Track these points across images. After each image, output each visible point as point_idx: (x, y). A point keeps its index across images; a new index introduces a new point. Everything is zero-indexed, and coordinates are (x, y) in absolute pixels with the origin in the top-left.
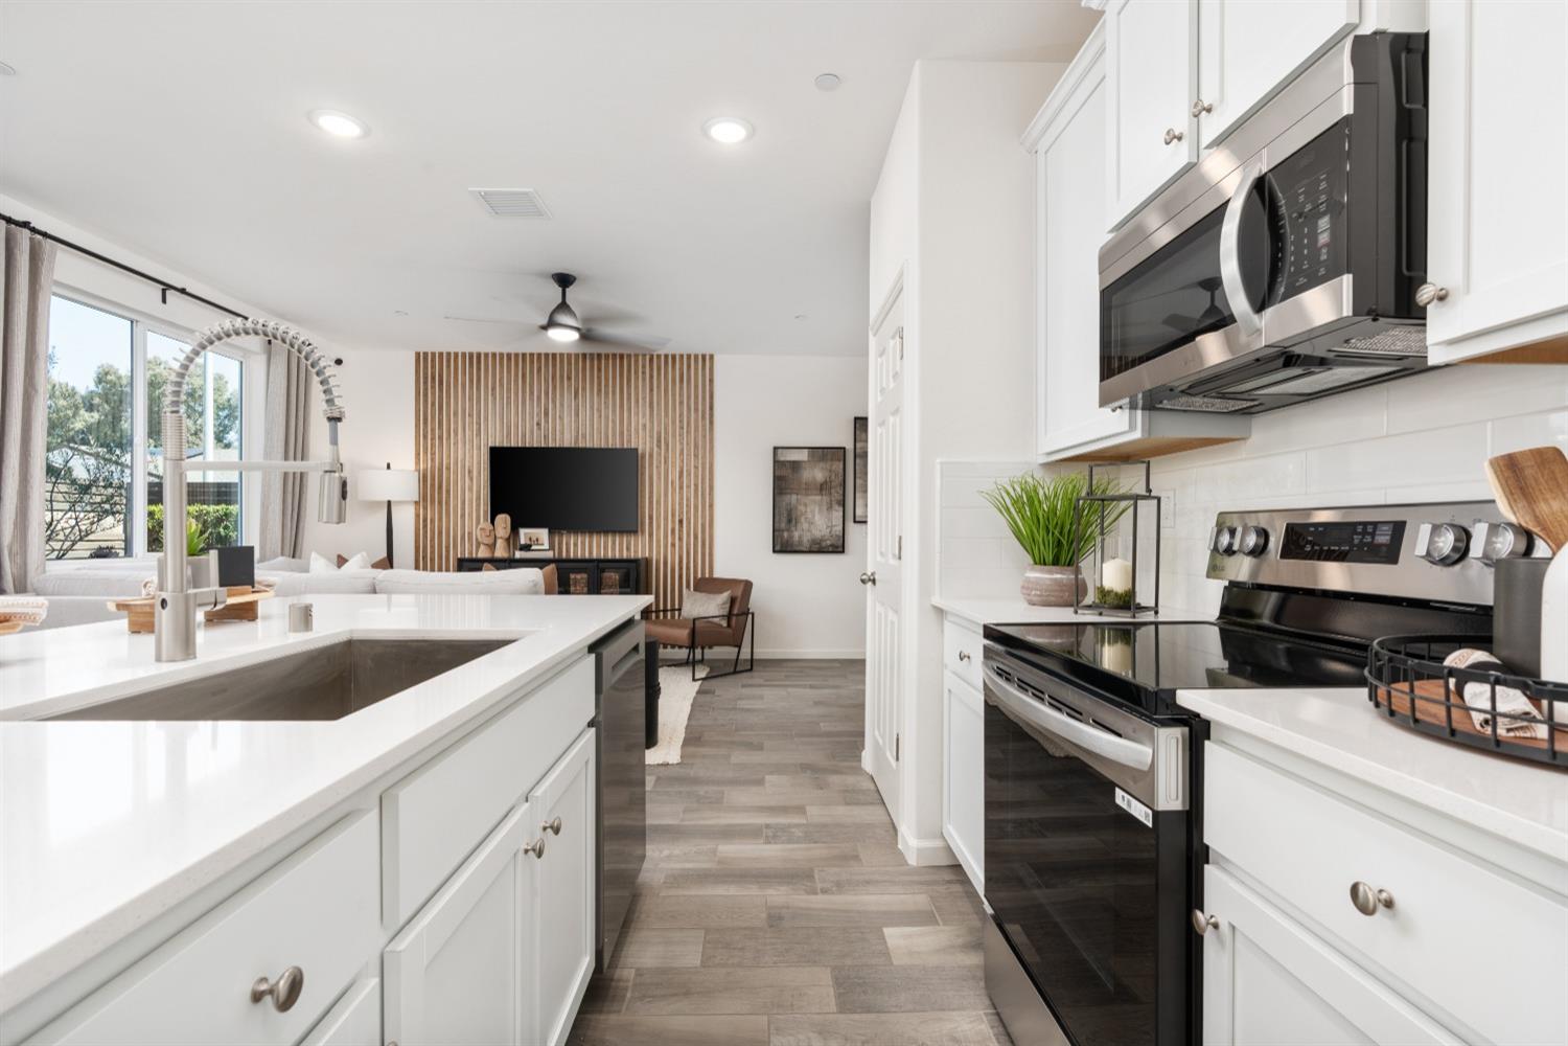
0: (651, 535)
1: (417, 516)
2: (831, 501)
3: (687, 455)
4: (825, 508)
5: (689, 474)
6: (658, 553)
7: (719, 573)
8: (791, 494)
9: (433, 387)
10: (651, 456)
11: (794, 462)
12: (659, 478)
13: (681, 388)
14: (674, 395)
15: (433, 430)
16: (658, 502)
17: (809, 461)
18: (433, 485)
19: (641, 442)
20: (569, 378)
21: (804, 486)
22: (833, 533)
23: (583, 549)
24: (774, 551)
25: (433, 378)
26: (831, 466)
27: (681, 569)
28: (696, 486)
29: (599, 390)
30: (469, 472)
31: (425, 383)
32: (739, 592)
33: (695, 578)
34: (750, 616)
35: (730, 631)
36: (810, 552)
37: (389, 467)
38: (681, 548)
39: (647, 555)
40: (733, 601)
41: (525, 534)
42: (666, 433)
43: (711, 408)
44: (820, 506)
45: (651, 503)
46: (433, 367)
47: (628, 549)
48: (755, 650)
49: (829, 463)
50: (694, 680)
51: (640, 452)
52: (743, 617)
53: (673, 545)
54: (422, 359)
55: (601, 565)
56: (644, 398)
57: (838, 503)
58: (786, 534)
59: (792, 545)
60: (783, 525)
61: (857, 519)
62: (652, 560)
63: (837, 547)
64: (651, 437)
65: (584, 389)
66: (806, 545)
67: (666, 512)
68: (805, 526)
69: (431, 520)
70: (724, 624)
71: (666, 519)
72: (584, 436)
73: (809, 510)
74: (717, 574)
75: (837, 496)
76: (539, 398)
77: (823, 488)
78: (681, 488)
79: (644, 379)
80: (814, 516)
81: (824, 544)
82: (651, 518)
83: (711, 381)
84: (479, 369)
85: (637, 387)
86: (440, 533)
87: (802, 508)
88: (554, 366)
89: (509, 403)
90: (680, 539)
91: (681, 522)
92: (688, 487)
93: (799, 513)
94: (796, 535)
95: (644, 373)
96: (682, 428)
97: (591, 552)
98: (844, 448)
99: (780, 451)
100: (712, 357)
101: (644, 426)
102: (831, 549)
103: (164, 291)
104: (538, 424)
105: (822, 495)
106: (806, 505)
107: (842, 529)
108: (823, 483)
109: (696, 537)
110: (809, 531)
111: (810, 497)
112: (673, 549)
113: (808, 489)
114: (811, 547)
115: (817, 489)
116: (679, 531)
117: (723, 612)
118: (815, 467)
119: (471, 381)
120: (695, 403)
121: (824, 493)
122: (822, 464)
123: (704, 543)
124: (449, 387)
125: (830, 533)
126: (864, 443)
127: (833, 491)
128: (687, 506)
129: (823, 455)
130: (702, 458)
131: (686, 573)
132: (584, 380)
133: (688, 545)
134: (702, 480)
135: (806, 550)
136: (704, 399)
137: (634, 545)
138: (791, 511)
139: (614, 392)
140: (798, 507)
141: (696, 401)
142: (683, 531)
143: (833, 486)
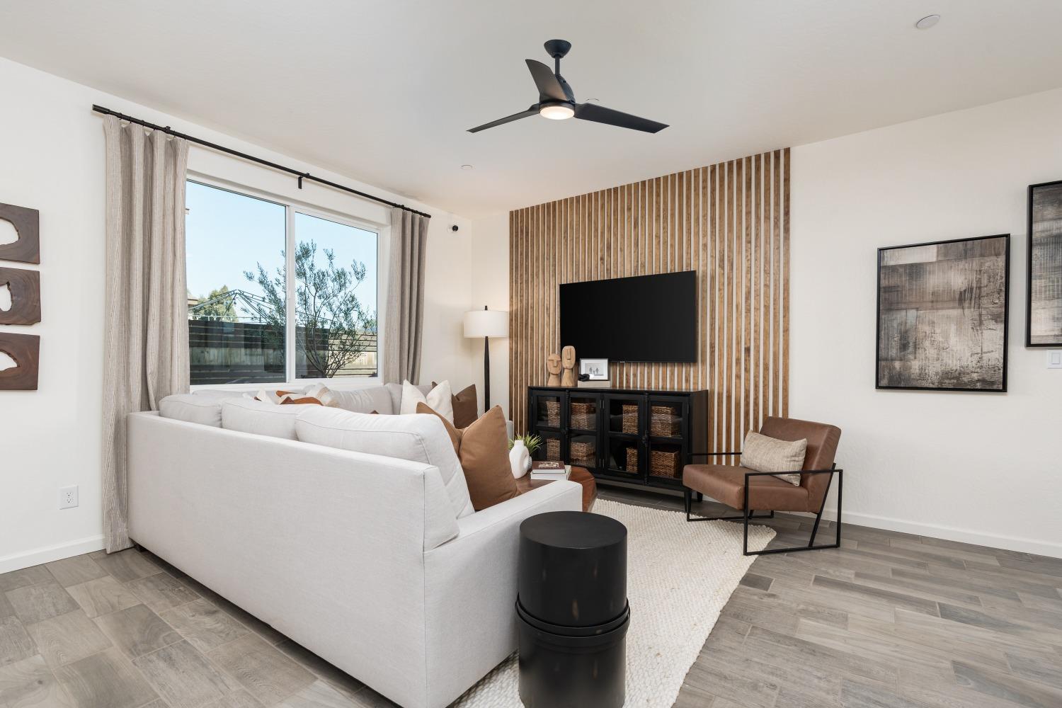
0: (712, 365)
1: (511, 349)
2: (980, 315)
3: (756, 273)
4: (968, 325)
5: (758, 295)
6: (721, 385)
7: (795, 414)
8: (906, 309)
9: (523, 238)
10: (713, 278)
11: (912, 265)
12: (722, 302)
13: (748, 196)
14: (739, 206)
15: (521, 275)
16: (721, 329)
17: (938, 262)
18: (522, 323)
19: (702, 264)
21: (929, 297)
23: (642, 380)
24: (878, 387)
25: (522, 231)
26: (981, 264)
27: (747, 404)
28: (767, 307)
29: (658, 216)
30: (547, 309)
31: (517, 236)
32: (820, 441)
33: (765, 415)
34: (836, 475)
35: (803, 492)
36: (940, 389)
37: (486, 308)
38: (747, 380)
39: (708, 388)
40: (809, 452)
41: (586, 365)
42: (730, 250)
43: (787, 213)
44: (959, 323)
45: (713, 329)
46: (522, 221)
47: (687, 380)
49: (975, 264)
50: (746, 553)
51: (700, 274)
52: (826, 476)
53: (738, 377)
54: (515, 216)
55: (653, 398)
56: (705, 216)
57: (995, 318)
58: (897, 364)
59: (909, 379)
60: (894, 352)
61: (1033, 341)
62: (713, 392)
63: (992, 383)
64: (713, 257)
65: (643, 217)
66: (933, 379)
67: (730, 339)
68: (931, 352)
69: (520, 353)
70: (797, 483)
71: (730, 347)
72: (643, 266)
73: (938, 331)
74: (793, 415)
75: (992, 304)
76: (603, 233)
77: (963, 298)
78: (748, 311)
79: (705, 195)
80: (947, 338)
81: (965, 379)
82: (712, 346)
83: (787, 180)
84: (554, 216)
85: (697, 205)
86: (527, 363)
87: (926, 328)
88: (616, 199)
89: (578, 243)
90: (747, 370)
91: (748, 350)
92: (757, 309)
93: (921, 335)
94: (915, 365)
95: (705, 188)
96: (749, 242)
97: (649, 384)
98: (1007, 236)
99: (887, 254)
100: (787, 151)
101: (705, 245)
102: (979, 386)
103: (300, 180)
104: (602, 259)
105: (963, 308)
106: (933, 323)
107: (1002, 356)
108: (965, 291)
109: (766, 368)
110: (938, 359)
111: (941, 313)
112: (738, 381)
113: (937, 301)
114: (940, 383)
115: (954, 300)
116: (746, 360)
117: (794, 466)
118: (951, 267)
119: (549, 228)
120: (765, 211)
121: (966, 305)
122: (963, 262)
123: (776, 375)
124: (532, 236)
125: (979, 362)
126: (1051, 222)
127: (984, 301)
128: (755, 331)
129: (966, 251)
130: (774, 274)
131: (754, 410)
132: (643, 208)
133: (756, 376)
134: (775, 300)
135: (931, 386)
136: (777, 204)
137: (694, 377)
138: (906, 332)
139: (673, 215)
140: (920, 326)
141: (767, 208)
142: (750, 361)
143: (984, 294)
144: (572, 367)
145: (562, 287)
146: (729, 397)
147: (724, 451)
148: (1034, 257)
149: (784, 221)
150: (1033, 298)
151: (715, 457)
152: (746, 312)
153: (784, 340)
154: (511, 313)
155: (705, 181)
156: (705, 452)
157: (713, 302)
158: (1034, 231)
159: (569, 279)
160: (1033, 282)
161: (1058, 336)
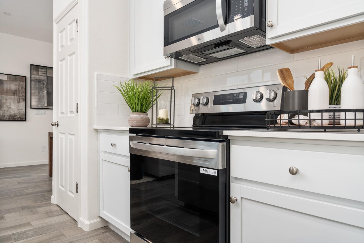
2: (19, 98)
4: (16, 101)
11: (1, 80)
17: (8, 80)
21: (5, 91)
22: (21, 112)
26: (19, 84)
36: (9, 120)
44: (14, 100)
49: (18, 83)
57: (23, 100)
61: (32, 107)
63: (23, 118)
66: (7, 117)
68: (6, 109)
73: (8, 102)
75: (22, 96)
77: (15, 93)
80: (10, 104)
81: (16, 117)
87: (4, 101)
93: (3, 103)
94: (1, 112)
98: (26, 77)
102: (19, 119)
105: (15, 96)
106: (6, 99)
107: (25, 111)
108: (15, 91)
110: (8, 111)
111: (9, 96)
113: (7, 93)
114: (9, 118)
115: (12, 93)
118: (11, 83)
121: (16, 95)
122: (15, 82)
125: (19, 112)
126: (35, 75)
127: (20, 94)
129: (15, 79)
135: (6, 119)
140: (2, 100)
143: (20, 92)
148: (32, 84)
150: (32, 95)
158: (32, 77)
160: (32, 91)
161: (37, 106)
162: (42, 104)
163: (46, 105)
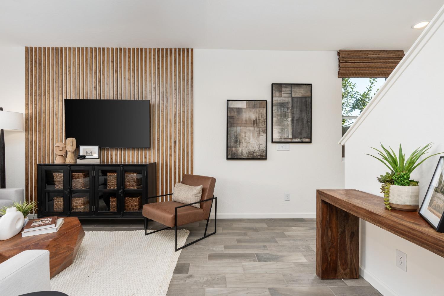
0: (158, 149)
1: (27, 139)
2: (259, 130)
3: (179, 105)
4: (256, 134)
5: (180, 116)
6: (163, 160)
7: (197, 172)
8: (237, 126)
9: (36, 67)
10: (159, 105)
11: (238, 108)
12: (163, 118)
13: (175, 67)
14: (171, 71)
15: (36, 91)
16: (163, 131)
17: (247, 108)
18: (36, 122)
19: (153, 98)
20: (112, 62)
21: (244, 122)
22: (260, 148)
23: (121, 158)
24: (227, 159)
25: (36, 62)
26: (259, 111)
27: (175, 169)
28: (184, 122)
29: (129, 69)
30: (56, 114)
31: (32, 64)
32: (208, 186)
33: (183, 174)
34: (214, 200)
35: (202, 211)
36: (248, 159)
37: (2, 109)
38: (175, 157)
39: (156, 161)
40: (203, 190)
41: (83, 150)
43: (192, 79)
44: (253, 133)
45: (158, 132)
46: (36, 55)
47: (146, 158)
48: (217, 214)
49: (258, 109)
50: (176, 249)
51: (152, 102)
52: (210, 201)
53: (171, 155)
54: (29, 51)
55: (125, 168)
56: (154, 73)
57: (263, 132)
58: (234, 149)
59: (238, 155)
60: (233, 144)
61: (273, 140)
62: (159, 163)
63: (263, 156)
64: (159, 95)
65: (121, 67)
66: (245, 156)
67: (167, 137)
68: (245, 144)
69: (35, 142)
70: (199, 207)
71: (167, 140)
72: (121, 94)
73: (247, 136)
74: (196, 173)
75: (262, 127)
76: (96, 73)
77: (255, 123)
78: (175, 123)
79: (154, 62)
80: (249, 139)
81: (255, 155)
82: (158, 140)
83: (192, 63)
84: (61, 56)
85: (150, 67)
86: (40, 149)
87: (243, 134)
88: (104, 54)
90: (175, 152)
91: (175, 142)
92: (179, 122)
93: (241, 137)
94: (240, 149)
95: (154, 59)
96: (176, 90)
97: (125, 160)
98: (266, 101)
99: (230, 102)
100: (192, 50)
101: (155, 88)
102: (259, 157)
104: (95, 87)
105: (254, 127)
106: (245, 132)
107: (265, 146)
108: (255, 120)
109: (183, 151)
110: (247, 147)
111: (248, 128)
112: (171, 157)
113: (246, 124)
114: (248, 156)
115: (251, 124)
116: (174, 147)
117: (197, 199)
118: (251, 111)
119: (57, 63)
120: (183, 76)
121: (255, 126)
122: (254, 109)
123: (188, 154)
124: (45, 66)
125: (259, 148)
126: (278, 98)
127: (260, 125)
128: (178, 133)
129: (255, 105)
130: (187, 106)
131: (178, 171)
132: (121, 62)
133: (179, 155)
134: (187, 119)
135: (245, 158)
136: (188, 74)
137: (149, 155)
138: (237, 136)
139: (137, 70)
140: (241, 134)
141: (184, 75)
142: (176, 147)
143: (260, 122)
144: (73, 150)
145: (67, 101)
146: (167, 165)
147: (164, 194)
148: (273, 110)
149: (191, 82)
150: (273, 125)
151: (160, 198)
152: (174, 124)
153: (191, 137)
154: (27, 115)
155: (154, 55)
156: (155, 196)
157: (158, 117)
158: (273, 101)
159: (72, 96)
160: (273, 119)
161: (280, 139)
162: (286, 136)
163: (290, 137)
